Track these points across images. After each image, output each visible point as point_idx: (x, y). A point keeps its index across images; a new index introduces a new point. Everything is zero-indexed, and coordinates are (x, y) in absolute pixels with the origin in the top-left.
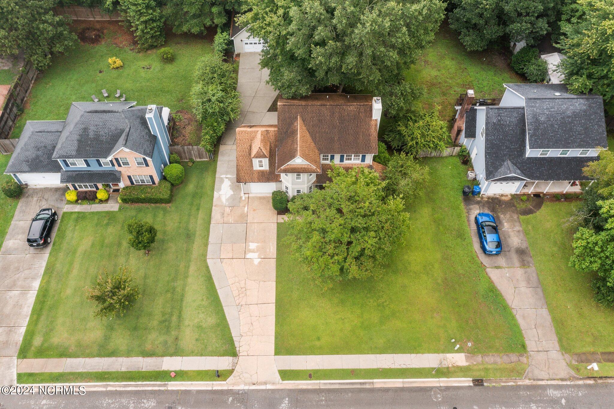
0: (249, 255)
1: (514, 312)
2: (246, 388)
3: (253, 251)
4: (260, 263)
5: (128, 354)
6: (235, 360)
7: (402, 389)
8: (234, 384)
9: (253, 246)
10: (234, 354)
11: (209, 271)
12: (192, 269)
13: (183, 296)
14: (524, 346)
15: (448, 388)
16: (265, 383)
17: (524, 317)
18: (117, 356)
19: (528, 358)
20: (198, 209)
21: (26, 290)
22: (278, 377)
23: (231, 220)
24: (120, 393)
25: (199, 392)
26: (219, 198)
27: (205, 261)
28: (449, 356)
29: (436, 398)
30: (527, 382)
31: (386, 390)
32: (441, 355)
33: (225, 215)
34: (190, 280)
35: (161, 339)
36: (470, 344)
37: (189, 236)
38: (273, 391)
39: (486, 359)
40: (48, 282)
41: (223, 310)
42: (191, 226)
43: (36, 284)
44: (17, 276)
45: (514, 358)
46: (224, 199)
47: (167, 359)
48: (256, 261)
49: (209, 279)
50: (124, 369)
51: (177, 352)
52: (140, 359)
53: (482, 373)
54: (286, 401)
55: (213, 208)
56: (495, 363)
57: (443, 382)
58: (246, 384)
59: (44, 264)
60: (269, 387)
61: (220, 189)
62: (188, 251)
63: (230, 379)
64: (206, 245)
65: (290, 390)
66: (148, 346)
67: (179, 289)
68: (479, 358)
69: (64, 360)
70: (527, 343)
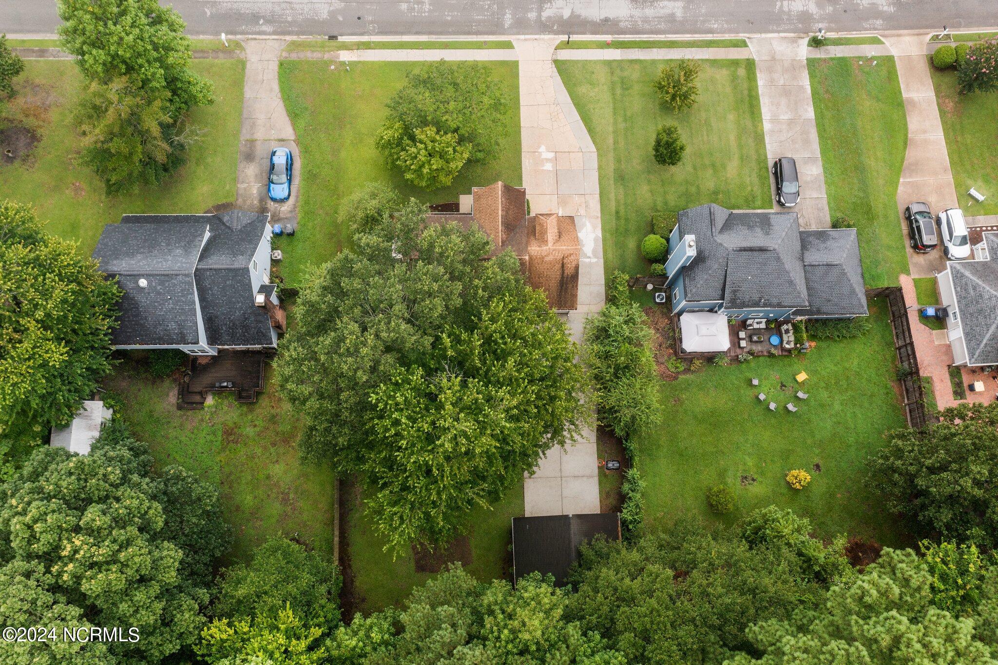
0: (551, 155)
1: (279, 95)
2: (542, 36)
3: (547, 160)
4: (539, 147)
5: (654, 62)
6: (555, 57)
7: (402, 33)
8: (554, 39)
9: (548, 166)
10: (556, 62)
11: (592, 137)
12: (610, 140)
13: (615, 114)
14: (281, 64)
15: (362, 34)
16: (526, 40)
17: (271, 90)
18: (664, 60)
19: (281, 56)
20: (617, 212)
21: (774, 120)
22: (514, 43)
23: (576, 198)
24: (652, 32)
25: (584, 33)
26: (594, 227)
27: (598, 150)
28: (355, 59)
29: (374, 27)
30: (289, 38)
31: (417, 33)
32: (362, 59)
33: (584, 206)
34: (611, 129)
35: (626, 74)
36: (333, 67)
37: (621, 178)
38: (518, 34)
39: (320, 55)
40: (755, 126)
41: (572, 99)
42: (621, 191)
43: (767, 126)
44: (790, 134)
45: (294, 56)
46: (589, 226)
47: (619, 58)
48: (543, 149)
49: (591, 131)
50: (655, 50)
51: (609, 63)
52: (642, 58)
53: (327, 44)
54: (506, 26)
55: (599, 215)
56: (313, 51)
57: (365, 39)
58: (543, 39)
59: (768, 147)
60: (522, 37)
61: (596, 240)
62: (619, 161)
63: (558, 42)
64: (600, 168)
65: (503, 34)
66: (637, 67)
67: (620, 119)
68: (327, 56)
69: (712, 58)
70: (276, 68)
